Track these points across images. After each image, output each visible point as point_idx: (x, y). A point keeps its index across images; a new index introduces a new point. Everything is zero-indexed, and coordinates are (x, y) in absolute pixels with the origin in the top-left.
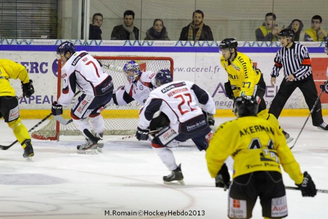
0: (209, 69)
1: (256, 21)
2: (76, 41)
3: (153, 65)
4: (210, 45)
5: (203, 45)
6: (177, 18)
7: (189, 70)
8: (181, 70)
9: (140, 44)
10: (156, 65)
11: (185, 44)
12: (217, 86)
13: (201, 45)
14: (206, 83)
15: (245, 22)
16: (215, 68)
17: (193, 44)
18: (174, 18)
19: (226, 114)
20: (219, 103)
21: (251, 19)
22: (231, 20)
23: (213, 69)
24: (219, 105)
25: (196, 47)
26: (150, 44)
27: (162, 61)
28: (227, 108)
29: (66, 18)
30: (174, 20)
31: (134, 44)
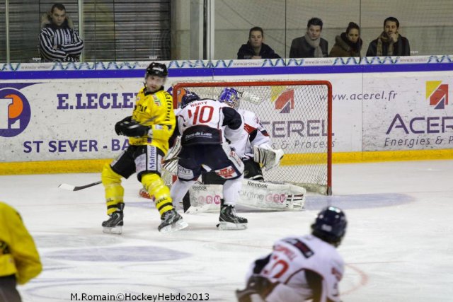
0: (381, 94)
1: (444, 26)
2: (197, 62)
3: (305, 91)
4: (382, 62)
5: (372, 62)
6: (335, 27)
7: (353, 97)
8: (342, 97)
9: (285, 64)
10: (308, 92)
11: (348, 62)
12: (393, 118)
13: (370, 62)
14: (378, 114)
15: (430, 28)
16: (390, 94)
17: (358, 62)
18: (331, 26)
19: (406, 156)
20: (397, 142)
21: (438, 24)
22: (411, 27)
23: (387, 95)
24: (397, 144)
25: (363, 66)
26: (299, 63)
27: (316, 86)
28: (408, 148)
29: (182, 31)
30: (331, 29)
31: (276, 63)
